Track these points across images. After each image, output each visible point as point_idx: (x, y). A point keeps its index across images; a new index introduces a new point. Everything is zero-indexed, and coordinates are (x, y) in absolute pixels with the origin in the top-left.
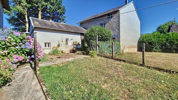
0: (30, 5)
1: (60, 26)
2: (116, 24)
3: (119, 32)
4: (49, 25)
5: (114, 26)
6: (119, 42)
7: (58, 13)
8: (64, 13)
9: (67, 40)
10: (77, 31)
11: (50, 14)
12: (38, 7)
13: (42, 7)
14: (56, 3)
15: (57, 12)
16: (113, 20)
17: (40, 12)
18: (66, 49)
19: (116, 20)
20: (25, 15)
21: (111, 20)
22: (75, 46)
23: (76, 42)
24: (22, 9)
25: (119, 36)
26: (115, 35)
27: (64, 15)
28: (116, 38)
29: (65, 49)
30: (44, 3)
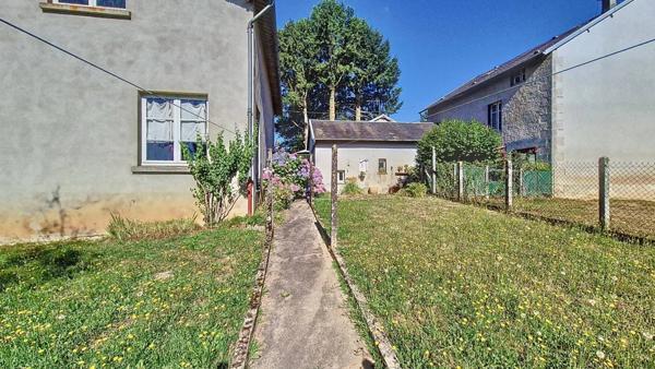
0: (312, 85)
1: (366, 131)
2: (538, 100)
3: (550, 127)
4: (341, 132)
5: (533, 109)
6: (550, 159)
7: (378, 83)
8: (395, 81)
9: (382, 163)
10: (409, 138)
11: (356, 93)
12: (329, 82)
13: (337, 79)
14: (371, 57)
15: (375, 81)
16: (529, 88)
17: (333, 94)
18: (381, 185)
19: (538, 88)
20: (303, 107)
21: (521, 90)
22: (402, 177)
23: (406, 166)
24: (297, 98)
25: (550, 141)
26: (534, 139)
27: (396, 87)
28: (539, 148)
29: (377, 185)
30: (341, 67)
